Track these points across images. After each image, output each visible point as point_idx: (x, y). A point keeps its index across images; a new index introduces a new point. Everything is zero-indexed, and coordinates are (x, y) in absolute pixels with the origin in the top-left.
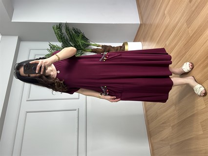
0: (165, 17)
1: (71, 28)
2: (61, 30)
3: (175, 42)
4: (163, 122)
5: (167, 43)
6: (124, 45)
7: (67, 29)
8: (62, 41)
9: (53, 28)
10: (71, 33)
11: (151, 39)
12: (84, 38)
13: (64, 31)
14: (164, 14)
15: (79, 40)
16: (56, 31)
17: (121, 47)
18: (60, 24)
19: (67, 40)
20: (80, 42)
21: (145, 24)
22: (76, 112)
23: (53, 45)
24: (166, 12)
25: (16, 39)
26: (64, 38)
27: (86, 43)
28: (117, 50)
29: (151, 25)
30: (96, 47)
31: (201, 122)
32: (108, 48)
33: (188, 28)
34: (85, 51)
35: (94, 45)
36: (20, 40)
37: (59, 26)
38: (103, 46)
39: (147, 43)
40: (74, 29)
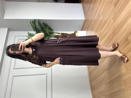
0: (100, 16)
1: (41, 22)
2: (35, 24)
3: (106, 31)
4: (100, 81)
5: (102, 32)
6: (75, 33)
7: (39, 23)
8: (36, 31)
9: (30, 23)
10: (42, 26)
11: (92, 29)
12: (50, 28)
13: (37, 24)
14: (100, 14)
15: (47, 30)
16: (32, 24)
17: (73, 34)
18: (35, 20)
19: (39, 30)
20: (48, 31)
21: (88, 20)
22: (45, 76)
23: (30, 33)
24: (100, 13)
25: (6, 29)
26: (37, 28)
27: (51, 32)
28: (71, 36)
29: (92, 20)
30: (57, 34)
31: (123, 81)
32: (65, 35)
33: (114, 23)
34: (50, 36)
36: (9, 30)
37: (34, 22)
38: (62, 34)
39: (89, 32)
40: (43, 23)
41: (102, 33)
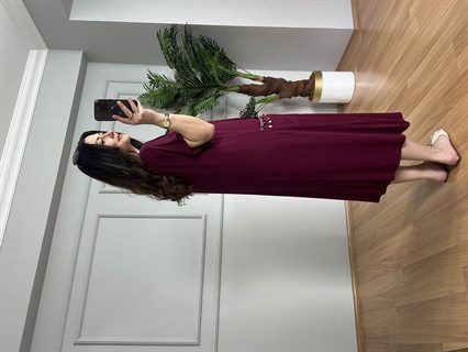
0: (410, 22)
1: (196, 35)
2: (174, 42)
5: (410, 83)
6: (313, 77)
7: (188, 39)
8: (176, 68)
9: (158, 36)
10: (196, 49)
12: (225, 60)
13: (180, 42)
14: (408, 15)
15: (213, 64)
16: (164, 42)
17: (305, 82)
18: (174, 27)
19: (187, 63)
20: (215, 69)
21: (364, 31)
23: (156, 76)
24: (411, 11)
25: (77, 57)
26: (180, 58)
27: (228, 71)
28: (297, 88)
30: (249, 82)
32: (276, 85)
33: (457, 56)
34: (225, 89)
35: (245, 76)
36: (87, 59)
37: (171, 32)
38: (265, 80)
39: (366, 75)
40: (203, 40)
41: (409, 87)
